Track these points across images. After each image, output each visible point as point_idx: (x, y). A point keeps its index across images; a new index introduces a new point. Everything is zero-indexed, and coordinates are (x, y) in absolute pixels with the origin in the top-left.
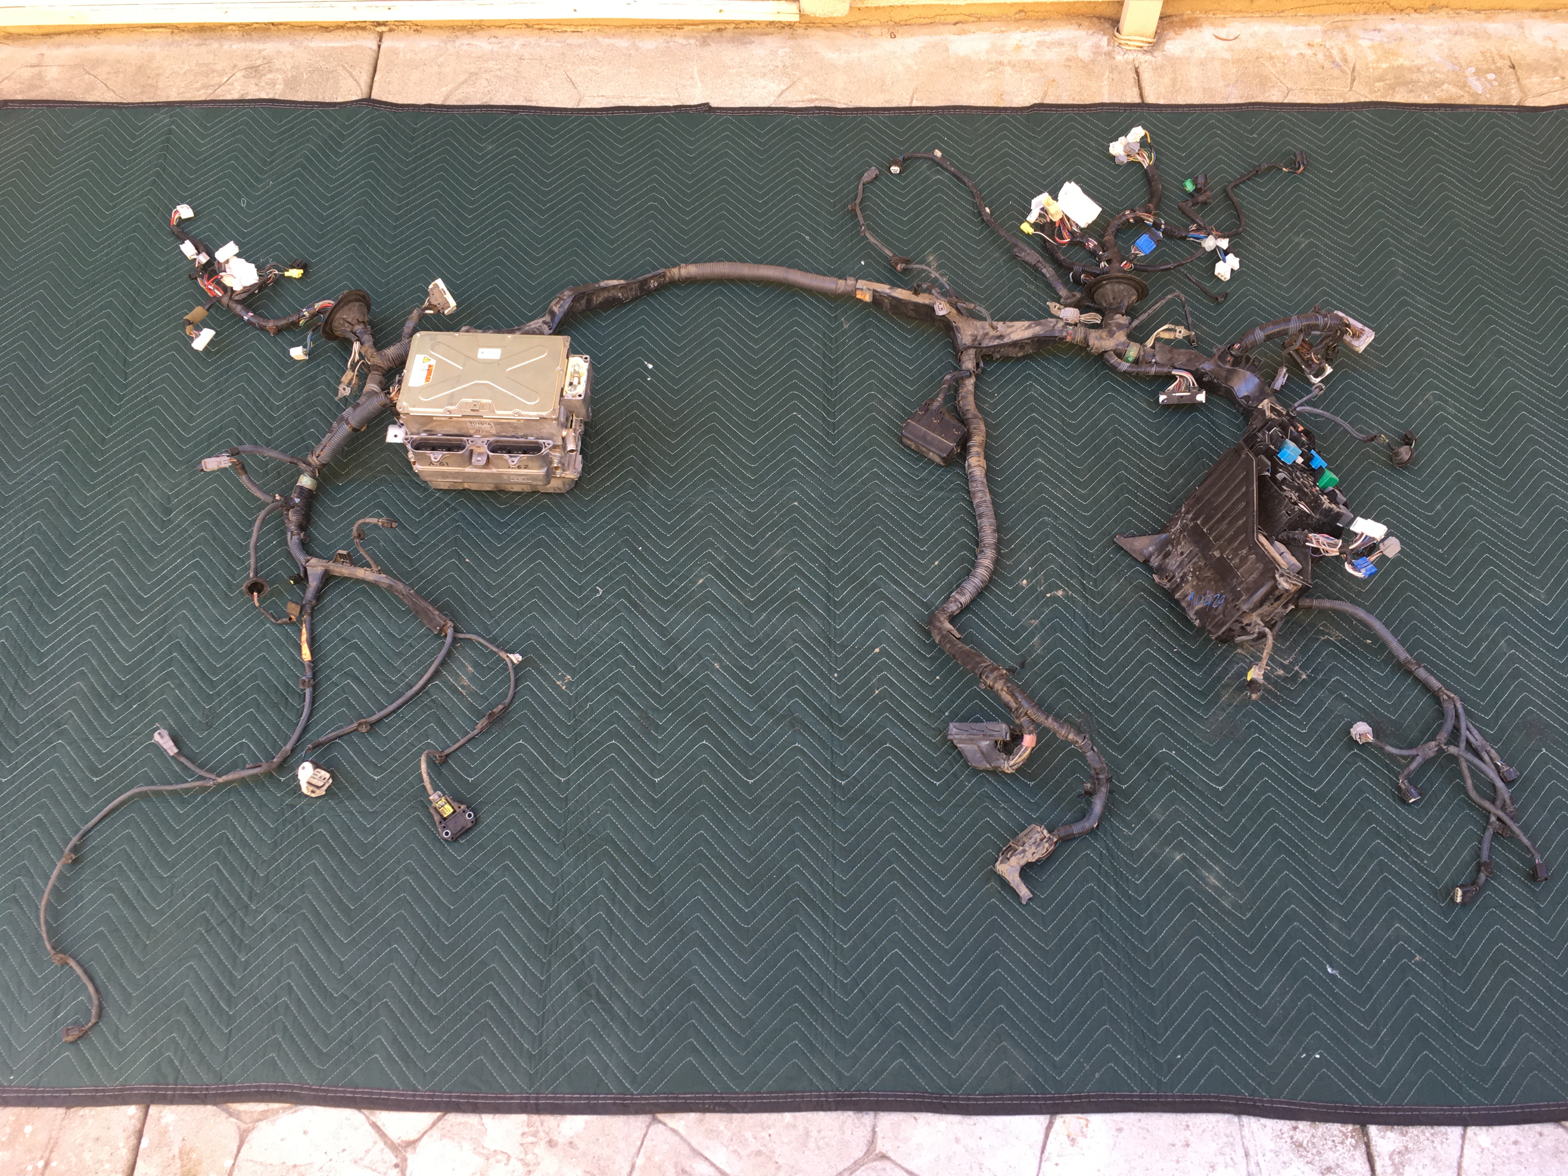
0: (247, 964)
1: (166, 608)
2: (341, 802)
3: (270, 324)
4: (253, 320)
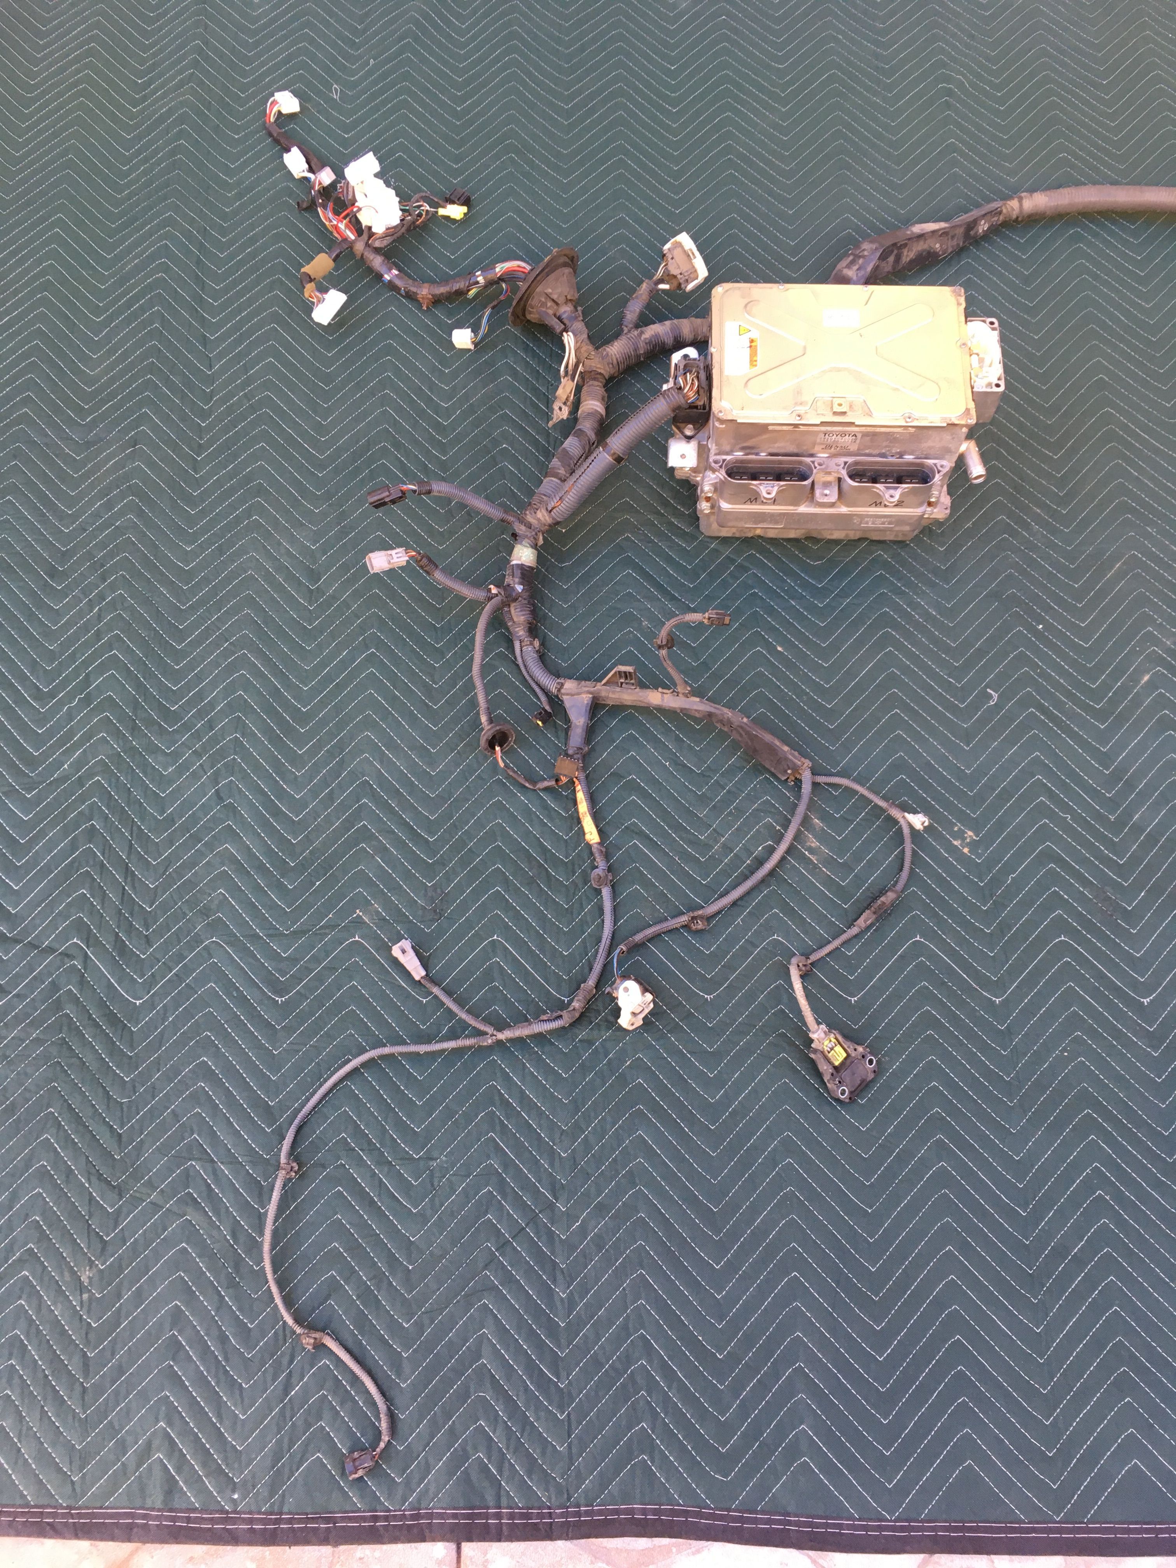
0: (571, 1304)
1: (340, 726)
2: (663, 1037)
3: (424, 292)
4: (398, 283)
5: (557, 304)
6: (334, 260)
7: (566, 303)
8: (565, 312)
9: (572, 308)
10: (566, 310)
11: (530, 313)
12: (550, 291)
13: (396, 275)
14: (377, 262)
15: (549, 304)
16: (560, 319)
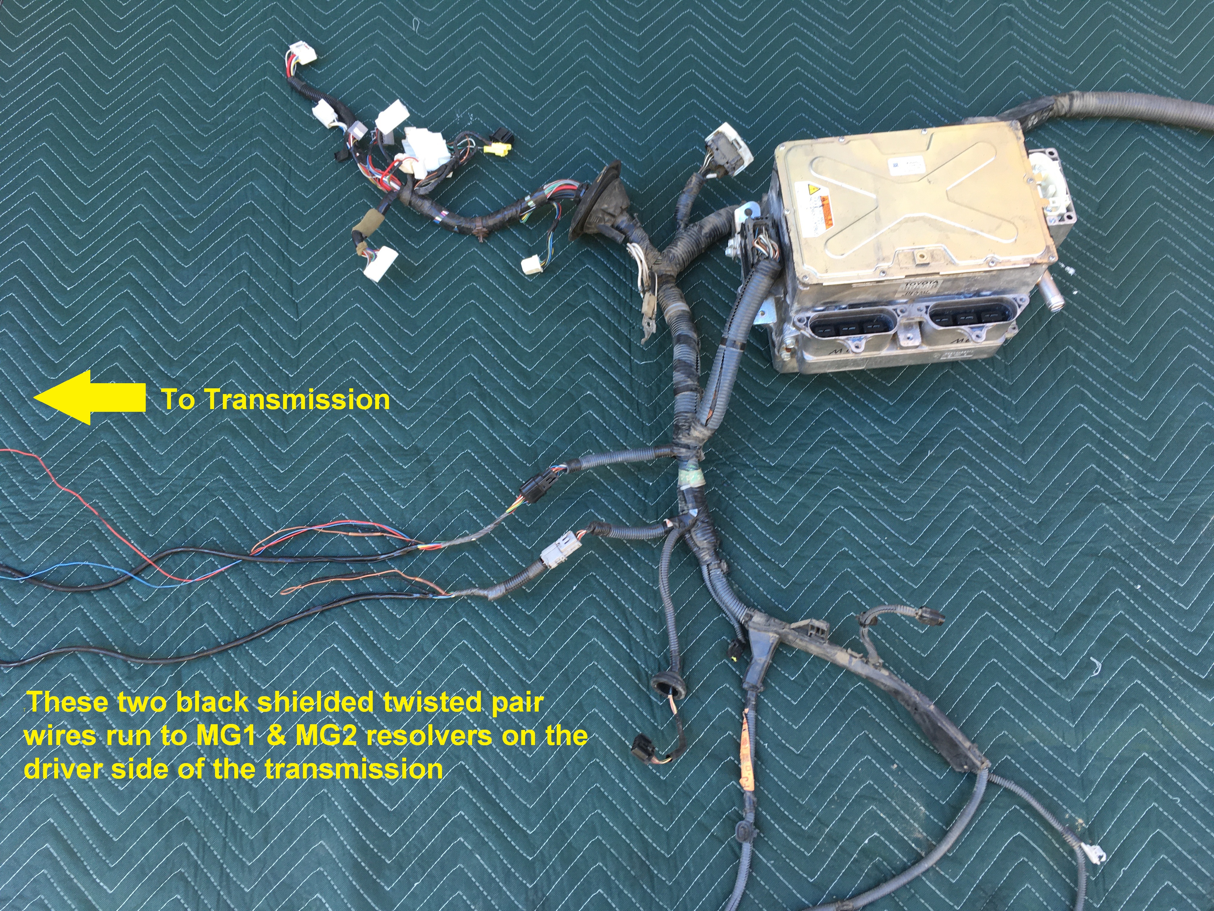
3: (478, 226)
4: (452, 222)
5: (613, 216)
6: (384, 214)
7: (622, 213)
8: (622, 222)
9: (628, 216)
10: (623, 220)
11: (588, 228)
12: (606, 206)
13: (447, 216)
14: (426, 206)
15: (607, 218)
16: (618, 228)
